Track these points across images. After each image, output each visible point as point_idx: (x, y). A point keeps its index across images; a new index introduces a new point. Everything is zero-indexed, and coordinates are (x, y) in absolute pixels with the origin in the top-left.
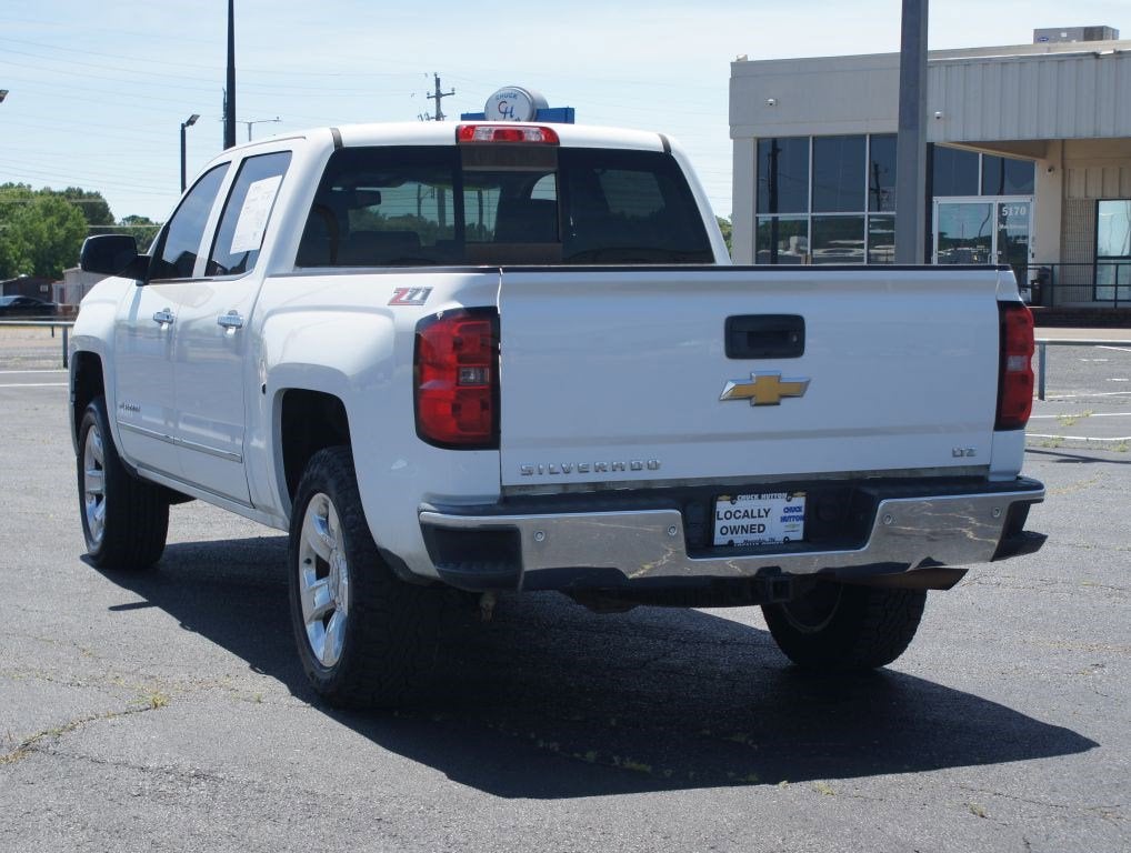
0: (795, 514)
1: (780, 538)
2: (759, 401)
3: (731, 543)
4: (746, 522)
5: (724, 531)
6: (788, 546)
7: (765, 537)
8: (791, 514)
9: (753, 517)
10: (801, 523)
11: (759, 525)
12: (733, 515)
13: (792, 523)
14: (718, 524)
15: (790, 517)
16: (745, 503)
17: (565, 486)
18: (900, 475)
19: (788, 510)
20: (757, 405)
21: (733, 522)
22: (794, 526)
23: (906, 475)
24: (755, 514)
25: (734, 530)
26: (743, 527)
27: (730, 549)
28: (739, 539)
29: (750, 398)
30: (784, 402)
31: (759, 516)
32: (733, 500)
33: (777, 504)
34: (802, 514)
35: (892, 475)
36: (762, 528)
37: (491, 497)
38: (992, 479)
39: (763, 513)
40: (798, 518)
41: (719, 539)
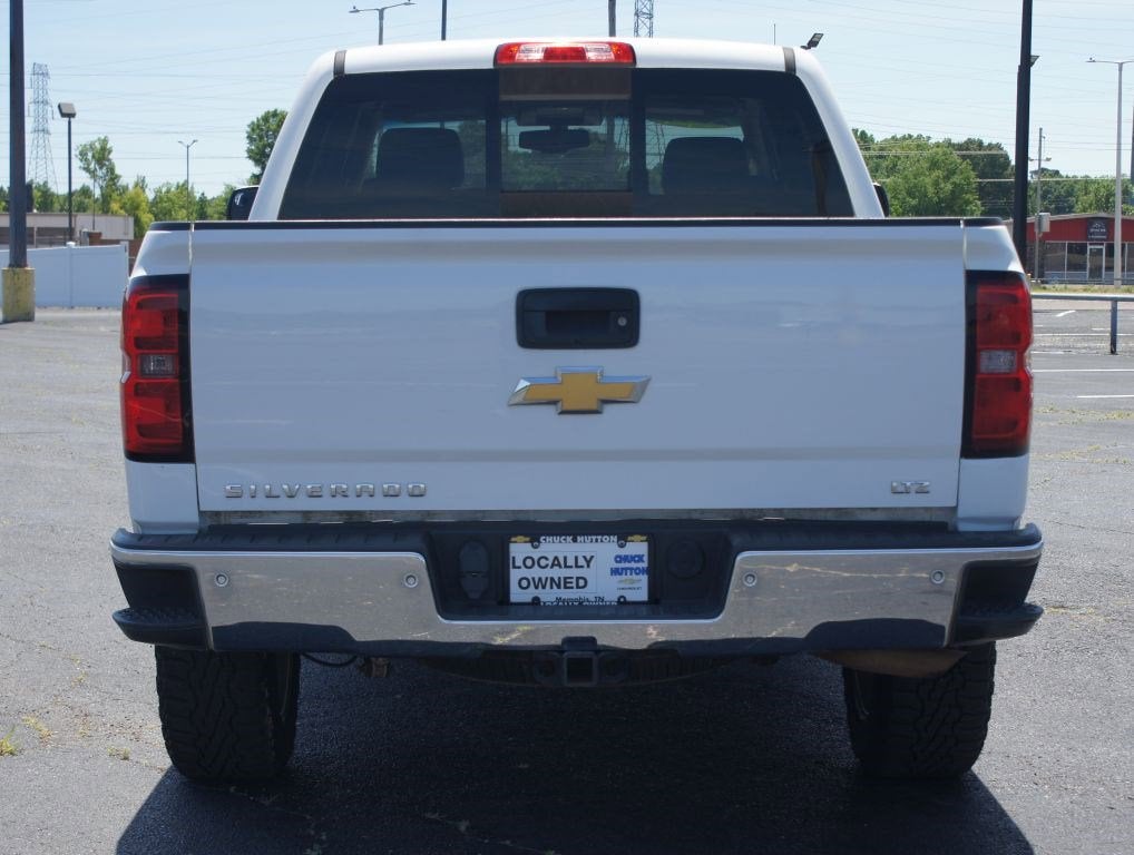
0: (633, 565)
1: (611, 596)
2: (568, 407)
3: (536, 601)
4: (557, 573)
5: (524, 583)
6: (623, 609)
7: (588, 594)
8: (627, 565)
9: (566, 566)
10: (644, 579)
11: (578, 578)
12: (536, 563)
13: (629, 576)
14: (515, 575)
15: (626, 569)
16: (552, 547)
17: (306, 514)
18: (821, 516)
19: (619, 559)
20: (563, 412)
21: (536, 573)
22: (633, 582)
23: (831, 517)
24: (571, 562)
25: (540, 583)
26: (552, 579)
27: (535, 609)
28: (548, 596)
29: (554, 403)
30: (608, 408)
31: (577, 566)
32: (534, 541)
33: (605, 550)
34: (644, 565)
35: (807, 517)
36: (581, 583)
37: (188, 526)
38: (963, 527)
39: (582, 562)
40: (638, 571)
41: (517, 595)
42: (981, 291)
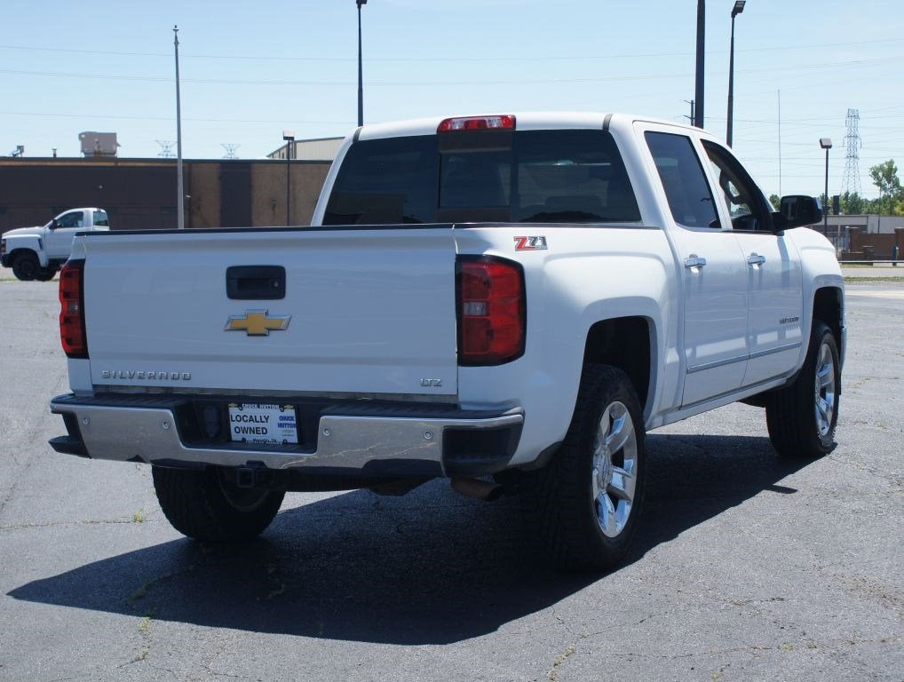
0: (288, 422)
1: (280, 440)
3: (244, 440)
4: (252, 425)
5: (237, 430)
6: (286, 446)
7: (268, 437)
8: (286, 422)
9: (256, 421)
10: (295, 429)
11: (262, 428)
12: (242, 419)
13: (287, 428)
14: (233, 425)
15: (285, 424)
16: (249, 410)
19: (282, 418)
20: (249, 335)
21: (242, 424)
22: (290, 431)
24: (258, 419)
25: (244, 430)
26: (250, 428)
27: (243, 444)
28: (250, 437)
29: (244, 329)
30: (272, 333)
31: (261, 422)
32: (239, 406)
33: (274, 413)
34: (294, 422)
36: (264, 431)
37: (88, 392)
38: (464, 407)
39: (264, 419)
40: (291, 426)
41: (235, 437)
42: (465, 266)
